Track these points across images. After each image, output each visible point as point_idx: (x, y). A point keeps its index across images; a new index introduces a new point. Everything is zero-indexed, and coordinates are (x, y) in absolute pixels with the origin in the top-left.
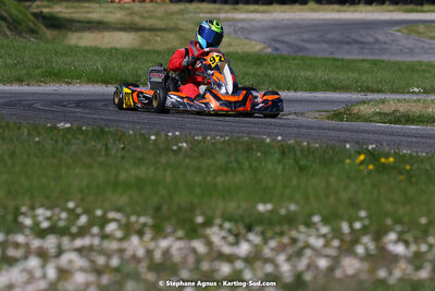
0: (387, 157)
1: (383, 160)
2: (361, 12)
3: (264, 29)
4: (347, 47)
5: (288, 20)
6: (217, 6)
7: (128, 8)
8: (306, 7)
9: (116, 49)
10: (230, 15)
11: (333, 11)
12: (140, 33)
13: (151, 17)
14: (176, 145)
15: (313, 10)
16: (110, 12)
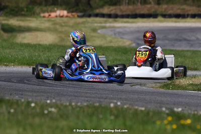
0: (186, 119)
1: (182, 122)
2: (189, 22)
3: (132, 33)
4: (179, 43)
5: (146, 27)
6: (105, 19)
7: (53, 21)
8: (156, 20)
9: (40, 45)
10: (112, 25)
11: (172, 21)
12: (59, 35)
13: (66, 26)
14: (48, 110)
15: (161, 22)
16: (42, 23)
